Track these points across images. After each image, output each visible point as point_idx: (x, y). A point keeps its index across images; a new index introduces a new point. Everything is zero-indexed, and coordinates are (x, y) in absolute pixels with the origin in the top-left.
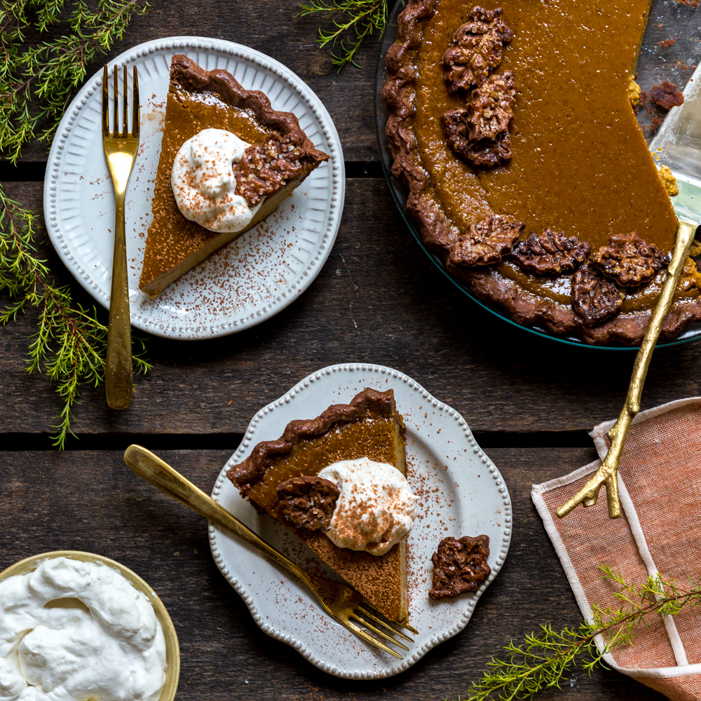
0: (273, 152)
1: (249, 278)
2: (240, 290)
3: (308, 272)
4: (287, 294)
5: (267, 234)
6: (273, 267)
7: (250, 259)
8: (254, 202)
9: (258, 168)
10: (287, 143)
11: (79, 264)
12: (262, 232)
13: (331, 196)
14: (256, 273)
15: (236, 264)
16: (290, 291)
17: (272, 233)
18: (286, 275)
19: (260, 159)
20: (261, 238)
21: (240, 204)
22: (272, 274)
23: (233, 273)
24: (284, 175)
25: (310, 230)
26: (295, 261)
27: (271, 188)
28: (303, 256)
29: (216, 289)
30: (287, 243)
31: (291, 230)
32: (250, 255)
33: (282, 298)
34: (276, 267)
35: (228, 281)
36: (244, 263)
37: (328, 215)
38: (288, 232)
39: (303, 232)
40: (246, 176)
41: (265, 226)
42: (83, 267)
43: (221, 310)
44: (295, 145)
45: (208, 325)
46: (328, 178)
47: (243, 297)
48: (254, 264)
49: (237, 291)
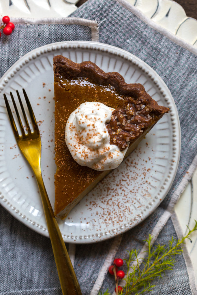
0: (131, 111)
1: (125, 195)
2: (120, 205)
3: (165, 186)
4: (153, 203)
5: (132, 165)
6: (140, 186)
7: (123, 183)
8: (124, 148)
9: (123, 124)
10: (139, 104)
11: (11, 203)
12: (129, 164)
13: (172, 134)
14: (129, 191)
15: (115, 187)
16: (154, 201)
17: (135, 163)
18: (149, 190)
19: (123, 118)
20: (128, 168)
21: (114, 150)
22: (140, 191)
23: (114, 194)
24: (141, 126)
25: (160, 158)
26: (154, 180)
27: (134, 136)
28: (159, 176)
29: (104, 206)
30: (147, 169)
31: (148, 160)
32: (123, 180)
33: (150, 206)
34: (142, 186)
35: (111, 199)
36: (120, 186)
37: (172, 147)
38: (146, 162)
39: (156, 160)
40: (115, 130)
41: (130, 160)
42: (14, 205)
43: (109, 220)
44: (145, 104)
45: (103, 231)
46: (168, 122)
47: (123, 209)
48: (126, 186)
49: (118, 205)
